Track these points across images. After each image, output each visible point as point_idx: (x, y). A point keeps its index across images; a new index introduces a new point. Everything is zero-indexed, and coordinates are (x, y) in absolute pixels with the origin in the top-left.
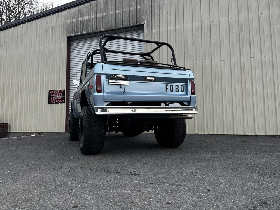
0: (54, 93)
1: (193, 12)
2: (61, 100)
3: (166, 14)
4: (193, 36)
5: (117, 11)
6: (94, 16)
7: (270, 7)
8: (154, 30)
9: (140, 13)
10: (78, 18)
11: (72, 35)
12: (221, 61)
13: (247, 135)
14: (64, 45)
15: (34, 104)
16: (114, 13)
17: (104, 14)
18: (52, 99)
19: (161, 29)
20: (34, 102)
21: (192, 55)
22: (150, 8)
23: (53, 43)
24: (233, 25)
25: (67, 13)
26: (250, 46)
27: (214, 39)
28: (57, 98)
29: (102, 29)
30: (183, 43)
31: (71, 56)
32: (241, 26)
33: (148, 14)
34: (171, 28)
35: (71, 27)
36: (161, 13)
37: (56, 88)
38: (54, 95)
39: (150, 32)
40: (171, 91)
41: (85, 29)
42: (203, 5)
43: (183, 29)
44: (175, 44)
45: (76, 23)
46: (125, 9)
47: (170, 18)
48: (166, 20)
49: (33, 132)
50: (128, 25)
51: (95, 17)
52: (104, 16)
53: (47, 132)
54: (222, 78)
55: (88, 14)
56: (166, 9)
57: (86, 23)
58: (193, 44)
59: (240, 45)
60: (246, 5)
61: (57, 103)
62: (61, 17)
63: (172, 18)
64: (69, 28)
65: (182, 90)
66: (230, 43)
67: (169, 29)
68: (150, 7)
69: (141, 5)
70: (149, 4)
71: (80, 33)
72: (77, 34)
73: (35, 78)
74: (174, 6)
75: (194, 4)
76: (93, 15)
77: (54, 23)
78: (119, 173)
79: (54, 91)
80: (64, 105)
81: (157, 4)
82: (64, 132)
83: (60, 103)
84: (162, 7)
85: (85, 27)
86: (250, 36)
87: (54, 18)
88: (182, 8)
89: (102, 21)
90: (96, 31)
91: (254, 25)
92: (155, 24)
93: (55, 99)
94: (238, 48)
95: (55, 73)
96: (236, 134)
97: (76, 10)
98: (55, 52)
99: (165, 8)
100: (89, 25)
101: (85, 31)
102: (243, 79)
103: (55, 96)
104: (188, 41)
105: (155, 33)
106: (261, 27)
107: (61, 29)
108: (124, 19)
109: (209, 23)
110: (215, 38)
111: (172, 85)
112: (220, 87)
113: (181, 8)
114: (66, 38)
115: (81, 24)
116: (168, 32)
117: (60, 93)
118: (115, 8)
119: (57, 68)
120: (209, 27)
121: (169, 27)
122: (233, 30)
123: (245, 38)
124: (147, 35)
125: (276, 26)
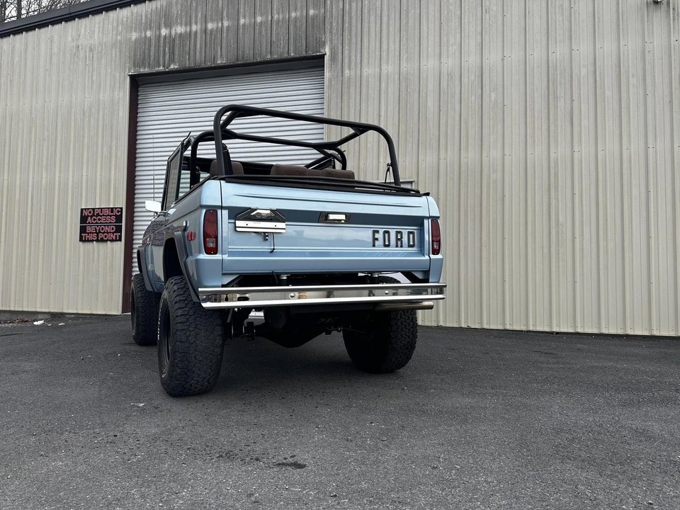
0: (93, 215)
1: (442, 35)
2: (113, 233)
3: (378, 35)
4: (442, 93)
5: (259, 19)
6: (199, 27)
7: (621, 35)
8: (347, 72)
9: (315, 27)
10: (160, 29)
11: (142, 71)
12: (504, 155)
13: (557, 333)
14: (121, 94)
15: (41, 239)
16: (250, 24)
17: (226, 24)
18: (89, 230)
19: (365, 70)
20: (42, 235)
21: (437, 137)
22: (340, 17)
23: (94, 86)
24: (535, 71)
25: (129, 14)
26: (572, 124)
27: (490, 101)
28: (102, 229)
29: (219, 62)
30: (416, 107)
31: (139, 124)
32: (554, 74)
33: (334, 31)
34: (389, 68)
35: (141, 51)
36: (365, 30)
37: (100, 204)
38: (94, 220)
39: (337, 76)
40: (385, 246)
41: (176, 57)
42: (466, 18)
43: (417, 75)
44: (397, 109)
45: (153, 42)
46: (278, 14)
47: (388, 43)
48: (378, 49)
49: (39, 310)
50: (286, 56)
51: (201, 29)
52: (225, 29)
53: (75, 312)
54: (504, 196)
55: (184, 20)
56: (378, 21)
57: (180, 44)
58: (440, 111)
59: (549, 119)
60: (567, 24)
61: (102, 240)
62: (115, 24)
63: (392, 46)
64: (135, 55)
65: (411, 243)
66: (526, 114)
67: (384, 72)
68: (341, 13)
69: (317, 5)
70: (338, 6)
71: (164, 66)
72: (157, 69)
73: (44, 176)
74: (398, 16)
75: (445, 13)
76: (196, 23)
77: (96, 38)
78: (257, 459)
79: (94, 209)
80: (119, 247)
81: (357, 7)
82: (120, 313)
83: (110, 240)
84: (369, 16)
85: (176, 53)
86: (572, 100)
87: (97, 26)
88: (417, 21)
89: (219, 41)
90: (203, 66)
91: (582, 74)
92: (350, 57)
93: (96, 230)
94: (545, 127)
95: (99, 166)
96: (531, 328)
97: (154, 8)
98: (99, 113)
99: (375, 17)
100: (187, 49)
101: (175, 64)
102: (553, 202)
103: (96, 223)
104: (430, 104)
105: (349, 78)
106: (598, 79)
107: (113, 55)
108: (274, 39)
109: (479, 64)
110: (493, 99)
111: (388, 232)
112: (499, 217)
113: (415, 21)
114: (128, 78)
115: (167, 45)
116: (382, 78)
117: (111, 216)
118: (253, 11)
119: (102, 152)
120: (478, 73)
121: (384, 67)
122: (533, 84)
123: (561, 104)
124: (330, 82)
125: (633, 81)
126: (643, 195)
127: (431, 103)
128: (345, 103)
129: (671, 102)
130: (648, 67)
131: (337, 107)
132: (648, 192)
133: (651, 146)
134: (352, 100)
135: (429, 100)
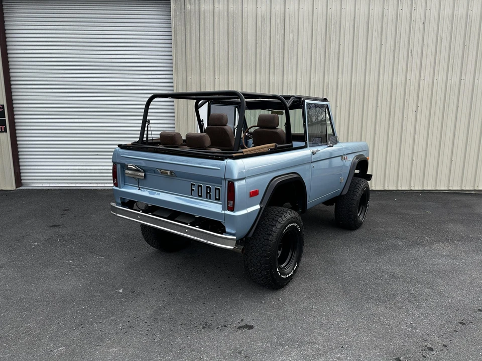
4: (258, 30)
8: (188, 6)
12: (297, 79)
19: (202, 6)
21: (254, 64)
24: (319, 20)
26: (338, 60)
27: (289, 40)
30: (240, 39)
32: (330, 24)
34: (220, 7)
39: (181, 8)
43: (240, 14)
44: (226, 39)
58: (256, 44)
66: (311, 51)
67: (217, 9)
78: (225, 326)
82: (14, 188)
86: (340, 44)
91: (347, 26)
94: (322, 61)
106: (355, 31)
109: (283, 11)
110: (291, 38)
116: (215, 14)
120: (282, 18)
121: (216, 5)
122: (317, 30)
123: (333, 46)
124: (175, 13)
125: (375, 34)
126: (374, 109)
127: (250, 37)
128: (188, 30)
129: (394, 50)
130: (384, 26)
131: (182, 33)
132: (377, 107)
133: (381, 78)
134: (193, 29)
135: (249, 35)
